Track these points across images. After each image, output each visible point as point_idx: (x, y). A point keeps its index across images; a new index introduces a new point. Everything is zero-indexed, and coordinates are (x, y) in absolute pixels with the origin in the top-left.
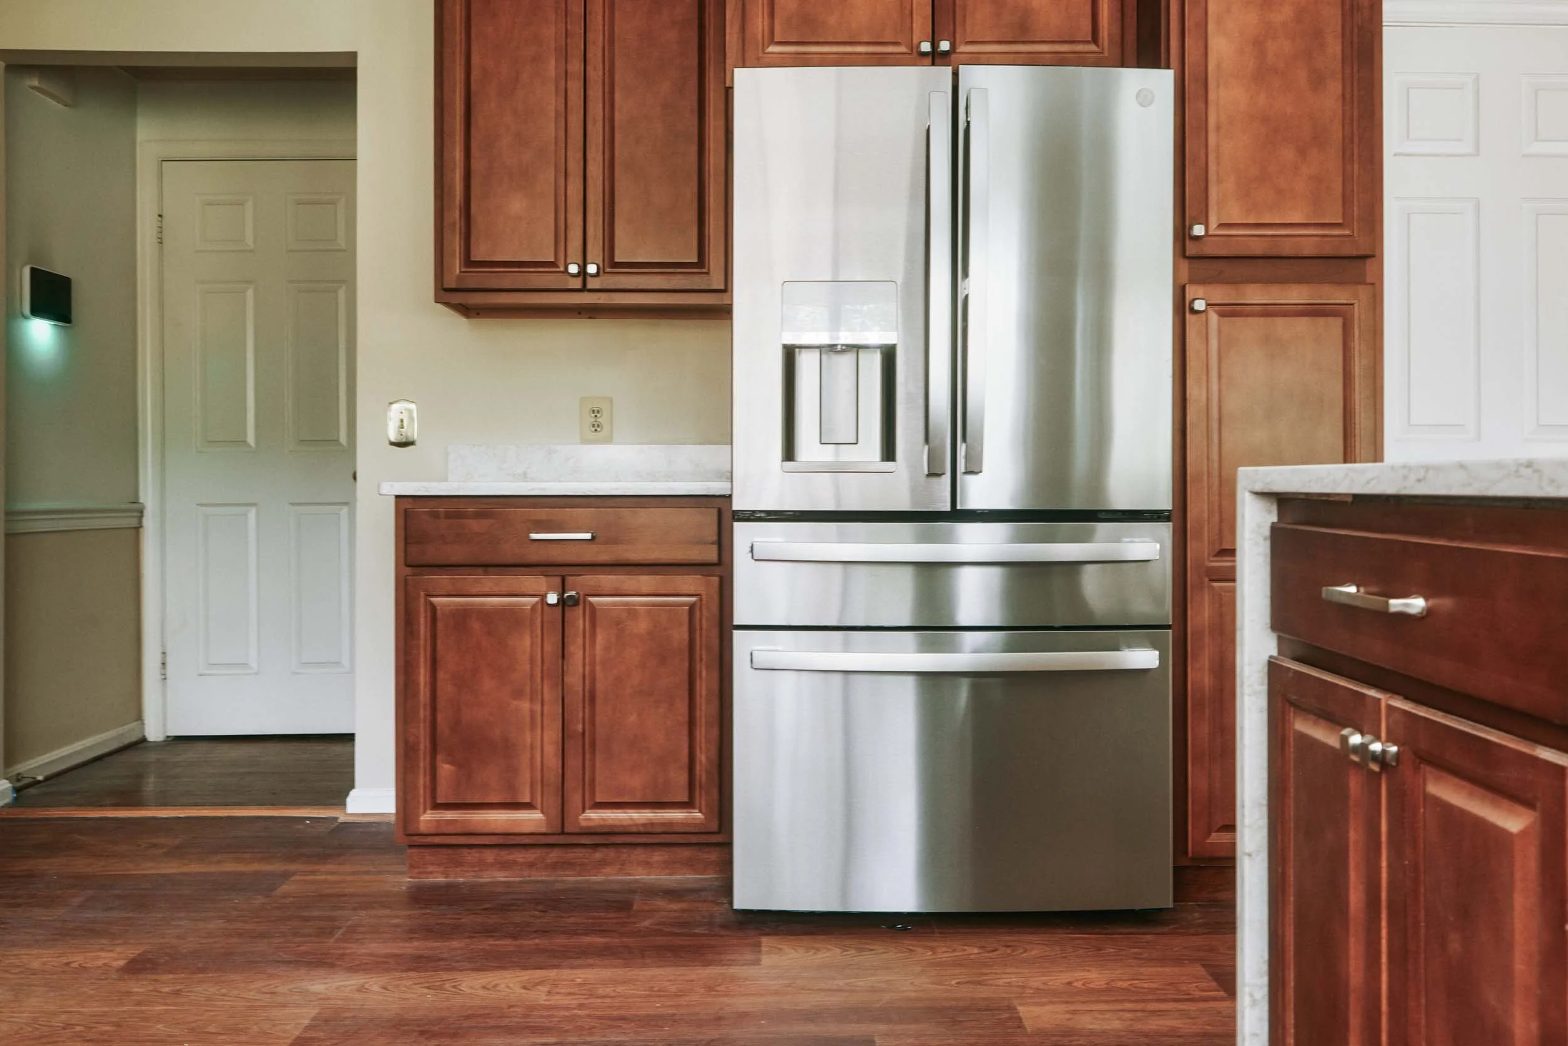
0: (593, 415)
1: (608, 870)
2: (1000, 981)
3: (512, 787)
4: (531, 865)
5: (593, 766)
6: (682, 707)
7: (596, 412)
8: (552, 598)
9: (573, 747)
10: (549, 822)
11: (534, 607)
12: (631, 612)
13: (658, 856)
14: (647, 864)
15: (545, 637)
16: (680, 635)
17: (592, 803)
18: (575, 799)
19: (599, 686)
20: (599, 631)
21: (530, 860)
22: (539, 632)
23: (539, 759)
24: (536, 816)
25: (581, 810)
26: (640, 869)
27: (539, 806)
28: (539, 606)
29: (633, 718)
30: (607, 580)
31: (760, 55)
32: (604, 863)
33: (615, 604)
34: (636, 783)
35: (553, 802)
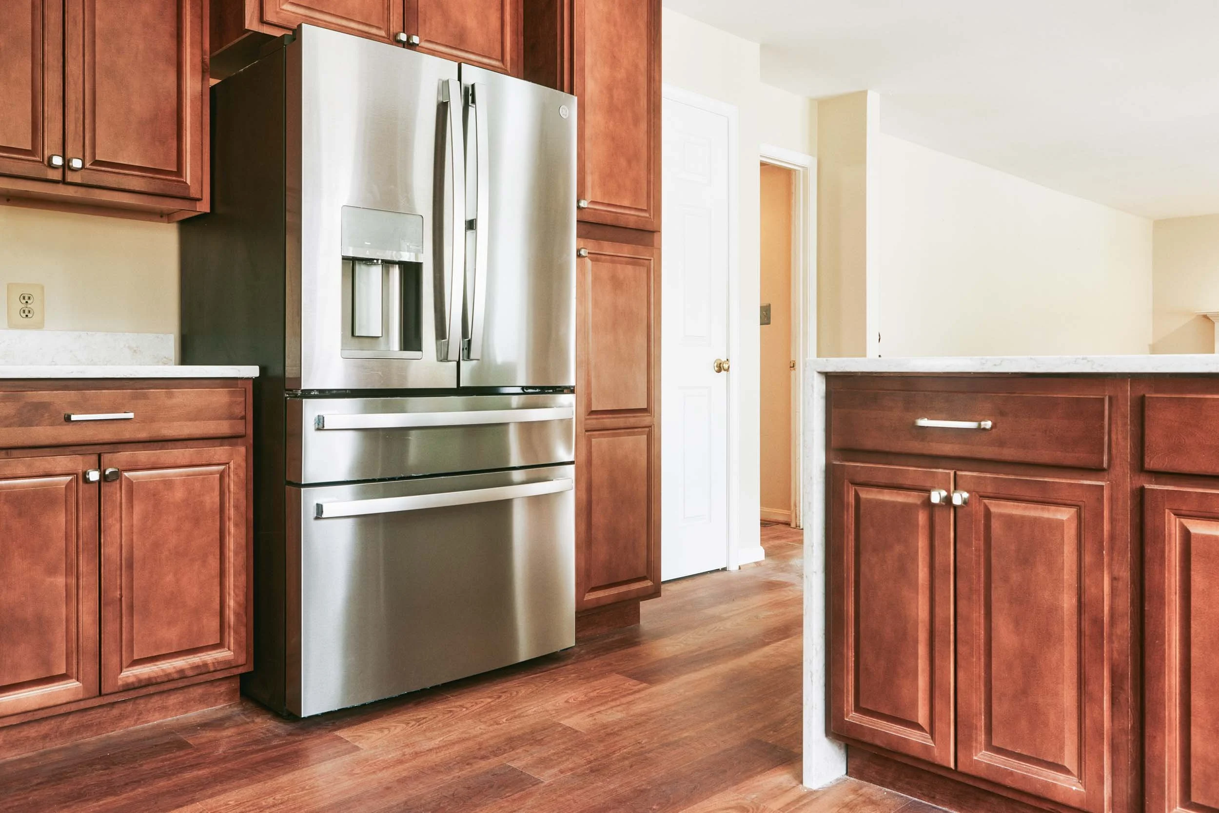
0: (24, 301)
1: (126, 722)
2: (530, 711)
3: (47, 663)
4: (45, 737)
5: (132, 627)
6: (213, 562)
7: (26, 298)
8: (94, 476)
9: (109, 614)
10: (85, 688)
11: (68, 485)
12: (168, 483)
13: (173, 700)
14: (164, 708)
15: (81, 514)
16: (212, 499)
17: (130, 661)
18: (111, 660)
19: (137, 554)
20: (136, 503)
21: (43, 732)
22: (74, 510)
23: (74, 630)
24: (72, 685)
25: (119, 671)
26: (157, 715)
27: (75, 675)
28: (74, 484)
29: (170, 578)
30: (143, 455)
31: (278, 10)
32: (121, 717)
33: (151, 477)
34: (171, 635)
35: (89, 668)
